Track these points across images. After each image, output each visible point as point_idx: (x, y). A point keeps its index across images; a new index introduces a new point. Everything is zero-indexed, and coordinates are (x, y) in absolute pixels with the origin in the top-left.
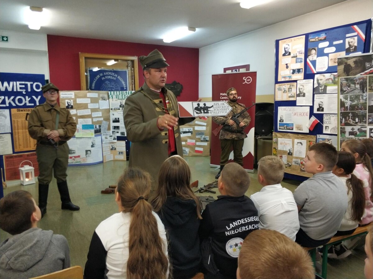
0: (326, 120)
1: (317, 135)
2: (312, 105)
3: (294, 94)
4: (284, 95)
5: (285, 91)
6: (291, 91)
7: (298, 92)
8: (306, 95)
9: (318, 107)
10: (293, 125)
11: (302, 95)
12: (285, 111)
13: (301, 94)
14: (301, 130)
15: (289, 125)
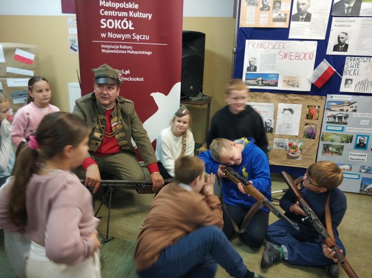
0: (349, 68)
1: (328, 95)
2: (323, 38)
3: (286, 15)
4: (262, 15)
5: (265, 8)
6: (280, 7)
7: (295, 11)
8: (313, 17)
9: (337, 43)
10: (278, 77)
11: (304, 17)
12: (262, 50)
13: (302, 15)
14: (296, 87)
15: (268, 76)
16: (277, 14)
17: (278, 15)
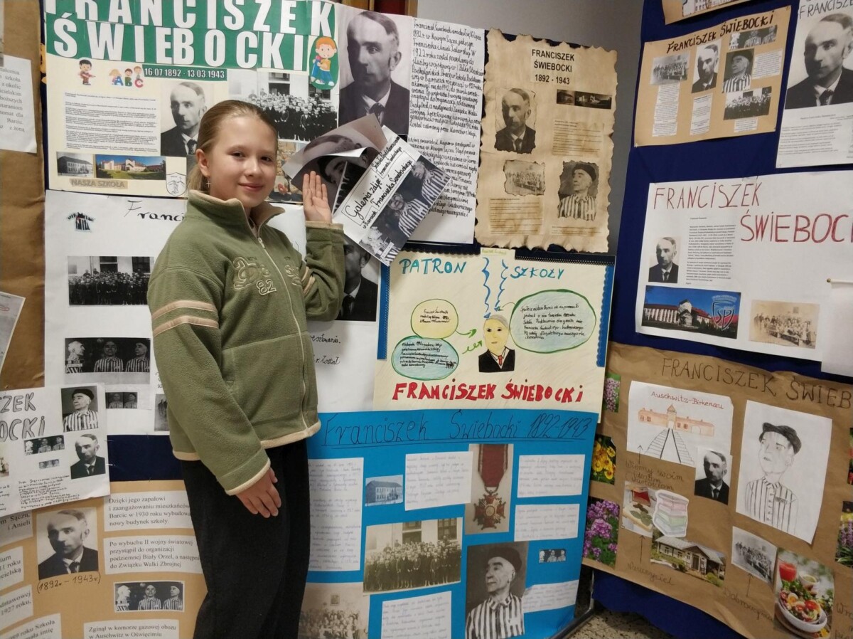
3: (767, 90)
4: (694, 107)
5: (704, 82)
11: (833, 87)
14: (801, 342)
15: (712, 300)
16: (740, 94)
17: (742, 97)
